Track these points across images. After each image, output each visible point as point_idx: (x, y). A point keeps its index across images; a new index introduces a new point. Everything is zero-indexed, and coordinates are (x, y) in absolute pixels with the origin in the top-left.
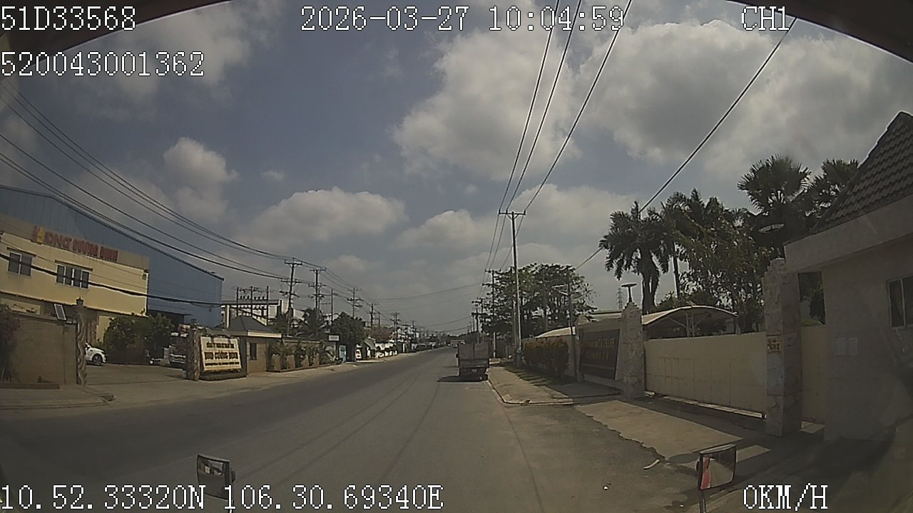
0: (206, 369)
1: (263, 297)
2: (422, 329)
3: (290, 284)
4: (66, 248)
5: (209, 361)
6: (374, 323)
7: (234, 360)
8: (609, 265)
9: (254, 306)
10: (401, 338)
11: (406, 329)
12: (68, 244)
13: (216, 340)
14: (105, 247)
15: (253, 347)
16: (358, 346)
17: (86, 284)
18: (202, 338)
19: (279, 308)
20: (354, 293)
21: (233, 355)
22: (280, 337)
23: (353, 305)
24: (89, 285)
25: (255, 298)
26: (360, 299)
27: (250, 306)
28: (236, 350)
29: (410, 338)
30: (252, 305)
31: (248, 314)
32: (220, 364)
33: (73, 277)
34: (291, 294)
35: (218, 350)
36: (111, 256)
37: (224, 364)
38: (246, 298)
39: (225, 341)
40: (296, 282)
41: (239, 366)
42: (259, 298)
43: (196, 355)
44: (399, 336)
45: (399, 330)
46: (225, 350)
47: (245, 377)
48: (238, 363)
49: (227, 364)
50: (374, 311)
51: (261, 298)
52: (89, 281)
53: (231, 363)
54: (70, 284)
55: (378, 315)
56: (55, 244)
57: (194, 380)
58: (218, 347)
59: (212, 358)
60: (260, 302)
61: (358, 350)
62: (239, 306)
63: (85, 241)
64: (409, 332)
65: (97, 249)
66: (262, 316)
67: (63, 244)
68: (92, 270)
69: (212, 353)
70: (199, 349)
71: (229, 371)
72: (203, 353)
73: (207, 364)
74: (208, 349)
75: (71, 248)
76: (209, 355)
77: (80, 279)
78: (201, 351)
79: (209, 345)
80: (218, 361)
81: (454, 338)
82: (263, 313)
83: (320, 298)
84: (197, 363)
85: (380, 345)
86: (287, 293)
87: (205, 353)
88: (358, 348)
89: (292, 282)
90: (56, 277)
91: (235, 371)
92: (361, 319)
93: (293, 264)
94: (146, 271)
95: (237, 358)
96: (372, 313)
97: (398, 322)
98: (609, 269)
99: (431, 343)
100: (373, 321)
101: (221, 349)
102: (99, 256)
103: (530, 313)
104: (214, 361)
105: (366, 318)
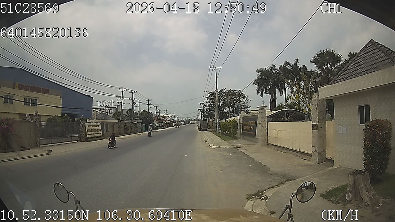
0: (88, 137)
1: (110, 105)
2: (178, 117)
3: (121, 99)
4: (27, 90)
5: (89, 133)
6: (157, 114)
7: (99, 132)
8: (258, 92)
9: (106, 109)
10: (169, 121)
11: (171, 117)
12: (28, 88)
13: (92, 124)
14: (44, 88)
15: (107, 126)
16: (150, 124)
17: (36, 104)
18: (86, 123)
19: (117, 109)
20: (149, 102)
21: (99, 130)
22: (118, 121)
23: (149, 107)
24: (38, 105)
25: (107, 105)
26: (151, 104)
27: (104, 109)
28: (100, 127)
29: (173, 121)
30: (105, 108)
31: (103, 112)
32: (94, 134)
33: (31, 102)
34: (122, 103)
35: (92, 128)
36: (46, 92)
37: (95, 134)
38: (103, 105)
39: (95, 124)
40: (124, 98)
41: (101, 135)
42: (108, 105)
43: (84, 131)
44: (168, 120)
45: (168, 117)
46: (95, 128)
47: (104, 139)
48: (101, 133)
49: (96, 134)
50: (157, 109)
51: (109, 105)
52: (38, 103)
53: (98, 134)
54: (30, 105)
55: (159, 111)
56: (23, 89)
57: (83, 141)
58: (92, 127)
59: (90, 132)
60: (108, 107)
61: (151, 126)
62: (100, 109)
63: (35, 86)
64: (172, 118)
65: (40, 89)
66: (109, 113)
67: (26, 88)
68: (38, 98)
69: (90, 130)
70: (84, 128)
71: (97, 137)
72: (86, 130)
73: (88, 135)
74: (88, 128)
75: (29, 89)
76: (89, 131)
77: (34, 103)
78: (86, 129)
79: (89, 126)
80: (92, 133)
81: (192, 120)
82: (109, 111)
83: (134, 104)
84: (84, 134)
85: (160, 124)
86: (120, 102)
87: (87, 130)
88: (151, 125)
89: (122, 98)
90: (24, 103)
91: (100, 137)
92: (151, 113)
93: (123, 90)
94: (61, 97)
95: (100, 131)
96: (156, 110)
97: (168, 114)
98: (258, 94)
99: (181, 123)
100: (157, 113)
101: (94, 128)
102: (41, 92)
103: (223, 110)
104: (91, 133)
105: (154, 112)
